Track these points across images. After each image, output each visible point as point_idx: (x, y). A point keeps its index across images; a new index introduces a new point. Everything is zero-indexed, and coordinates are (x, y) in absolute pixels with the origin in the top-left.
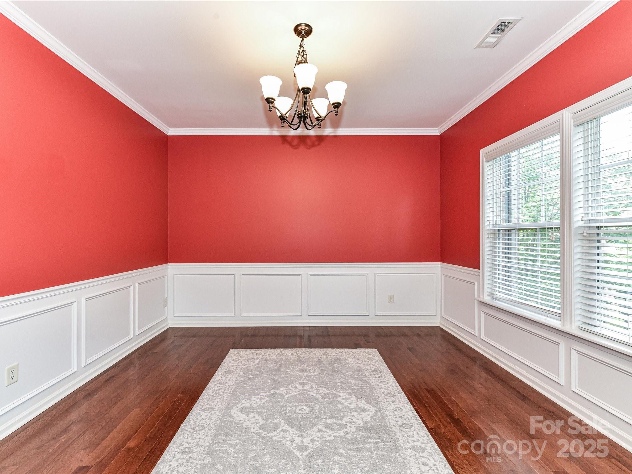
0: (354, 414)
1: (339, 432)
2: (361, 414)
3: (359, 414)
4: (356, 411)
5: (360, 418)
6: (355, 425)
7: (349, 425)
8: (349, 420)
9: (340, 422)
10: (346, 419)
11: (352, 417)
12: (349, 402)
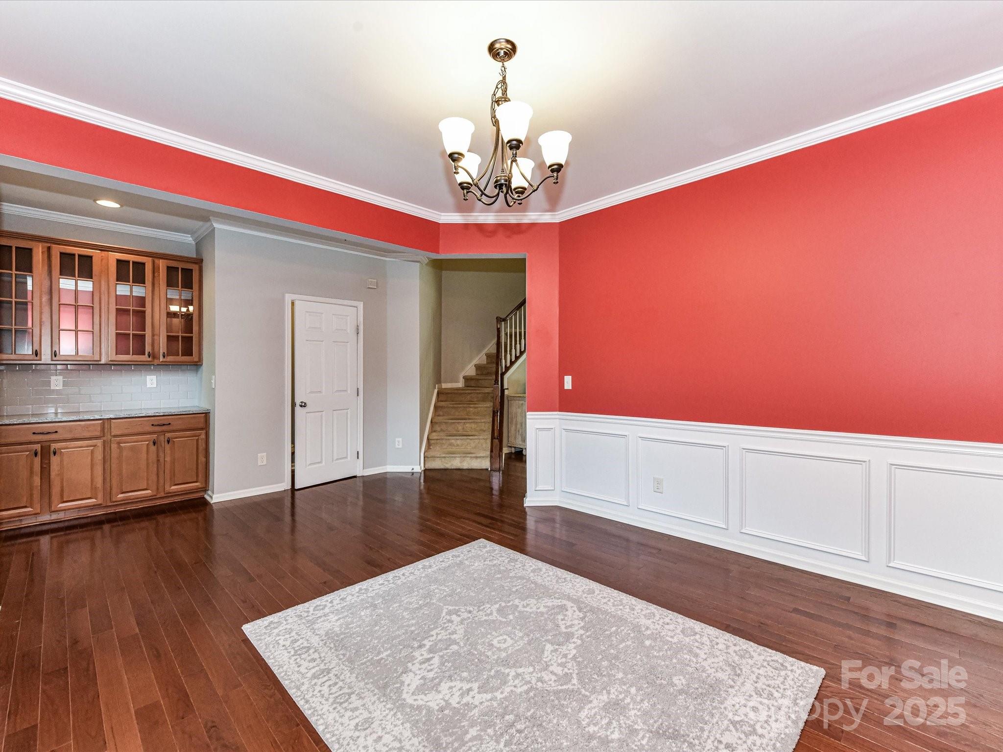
0: (431, 675)
1: (431, 643)
2: (421, 681)
3: (423, 678)
4: (433, 679)
5: (418, 672)
6: (418, 660)
7: (426, 656)
8: (432, 662)
9: (441, 654)
10: (436, 661)
11: (429, 668)
12: (454, 689)
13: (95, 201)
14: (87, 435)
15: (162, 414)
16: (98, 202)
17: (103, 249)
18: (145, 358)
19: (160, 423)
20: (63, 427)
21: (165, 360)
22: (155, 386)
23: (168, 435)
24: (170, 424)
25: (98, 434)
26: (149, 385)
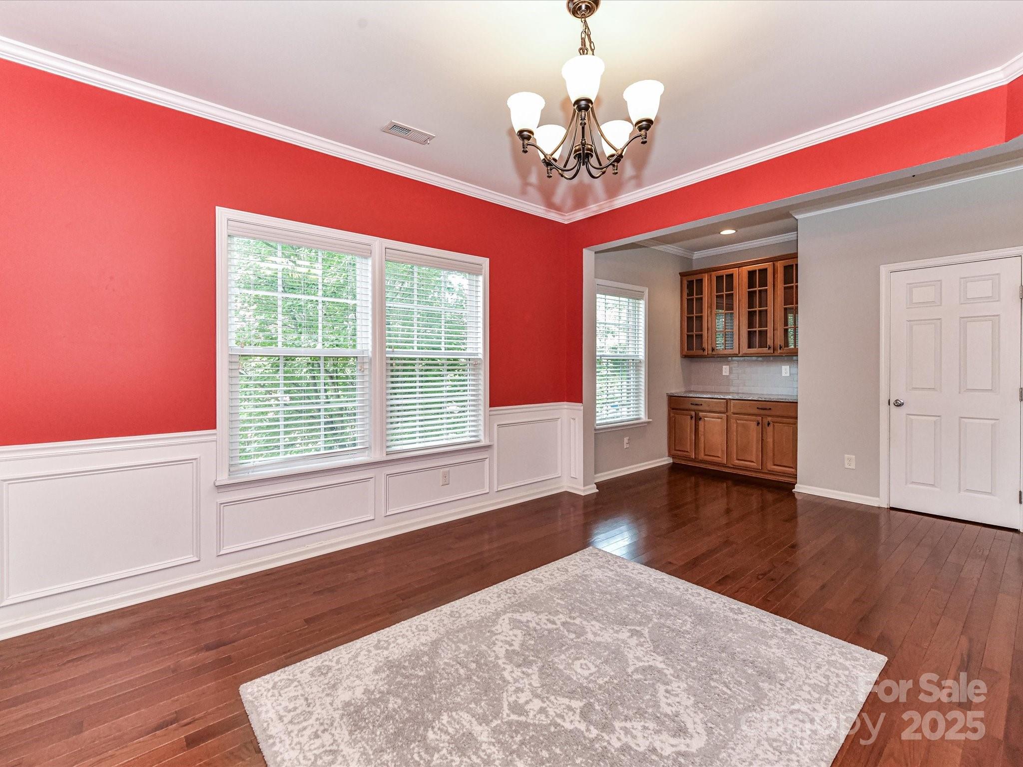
13: (719, 233)
14: (718, 410)
15: (764, 399)
16: (722, 233)
17: (739, 266)
18: (765, 350)
19: (764, 407)
20: (705, 402)
21: (781, 351)
22: (788, 375)
23: (769, 419)
24: (770, 409)
25: (723, 409)
26: (784, 375)
